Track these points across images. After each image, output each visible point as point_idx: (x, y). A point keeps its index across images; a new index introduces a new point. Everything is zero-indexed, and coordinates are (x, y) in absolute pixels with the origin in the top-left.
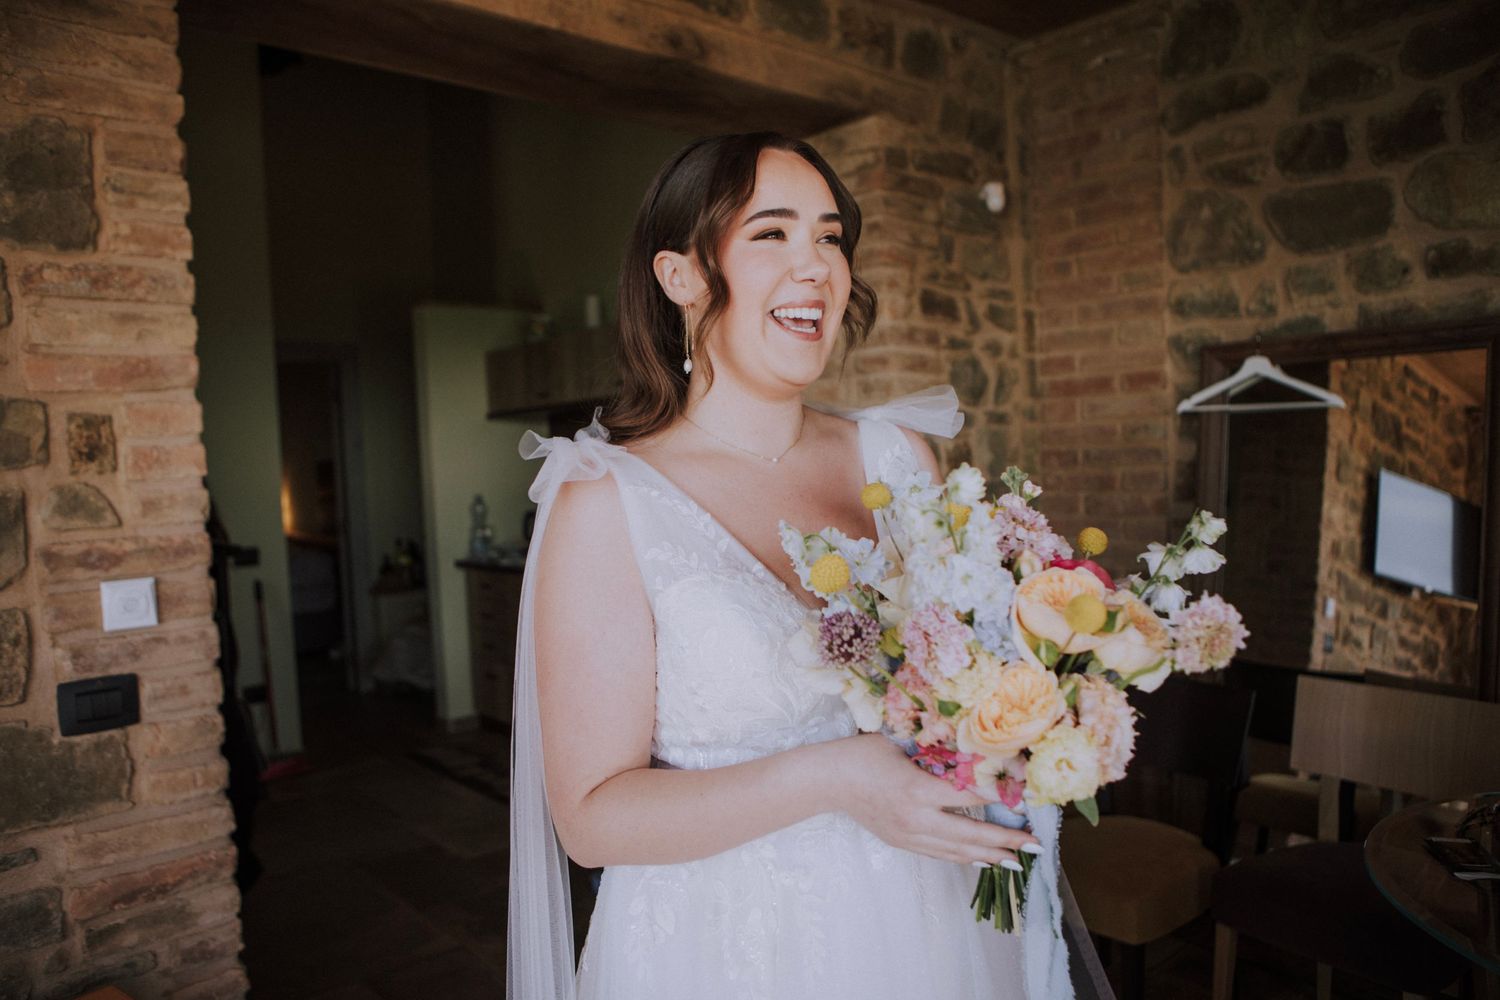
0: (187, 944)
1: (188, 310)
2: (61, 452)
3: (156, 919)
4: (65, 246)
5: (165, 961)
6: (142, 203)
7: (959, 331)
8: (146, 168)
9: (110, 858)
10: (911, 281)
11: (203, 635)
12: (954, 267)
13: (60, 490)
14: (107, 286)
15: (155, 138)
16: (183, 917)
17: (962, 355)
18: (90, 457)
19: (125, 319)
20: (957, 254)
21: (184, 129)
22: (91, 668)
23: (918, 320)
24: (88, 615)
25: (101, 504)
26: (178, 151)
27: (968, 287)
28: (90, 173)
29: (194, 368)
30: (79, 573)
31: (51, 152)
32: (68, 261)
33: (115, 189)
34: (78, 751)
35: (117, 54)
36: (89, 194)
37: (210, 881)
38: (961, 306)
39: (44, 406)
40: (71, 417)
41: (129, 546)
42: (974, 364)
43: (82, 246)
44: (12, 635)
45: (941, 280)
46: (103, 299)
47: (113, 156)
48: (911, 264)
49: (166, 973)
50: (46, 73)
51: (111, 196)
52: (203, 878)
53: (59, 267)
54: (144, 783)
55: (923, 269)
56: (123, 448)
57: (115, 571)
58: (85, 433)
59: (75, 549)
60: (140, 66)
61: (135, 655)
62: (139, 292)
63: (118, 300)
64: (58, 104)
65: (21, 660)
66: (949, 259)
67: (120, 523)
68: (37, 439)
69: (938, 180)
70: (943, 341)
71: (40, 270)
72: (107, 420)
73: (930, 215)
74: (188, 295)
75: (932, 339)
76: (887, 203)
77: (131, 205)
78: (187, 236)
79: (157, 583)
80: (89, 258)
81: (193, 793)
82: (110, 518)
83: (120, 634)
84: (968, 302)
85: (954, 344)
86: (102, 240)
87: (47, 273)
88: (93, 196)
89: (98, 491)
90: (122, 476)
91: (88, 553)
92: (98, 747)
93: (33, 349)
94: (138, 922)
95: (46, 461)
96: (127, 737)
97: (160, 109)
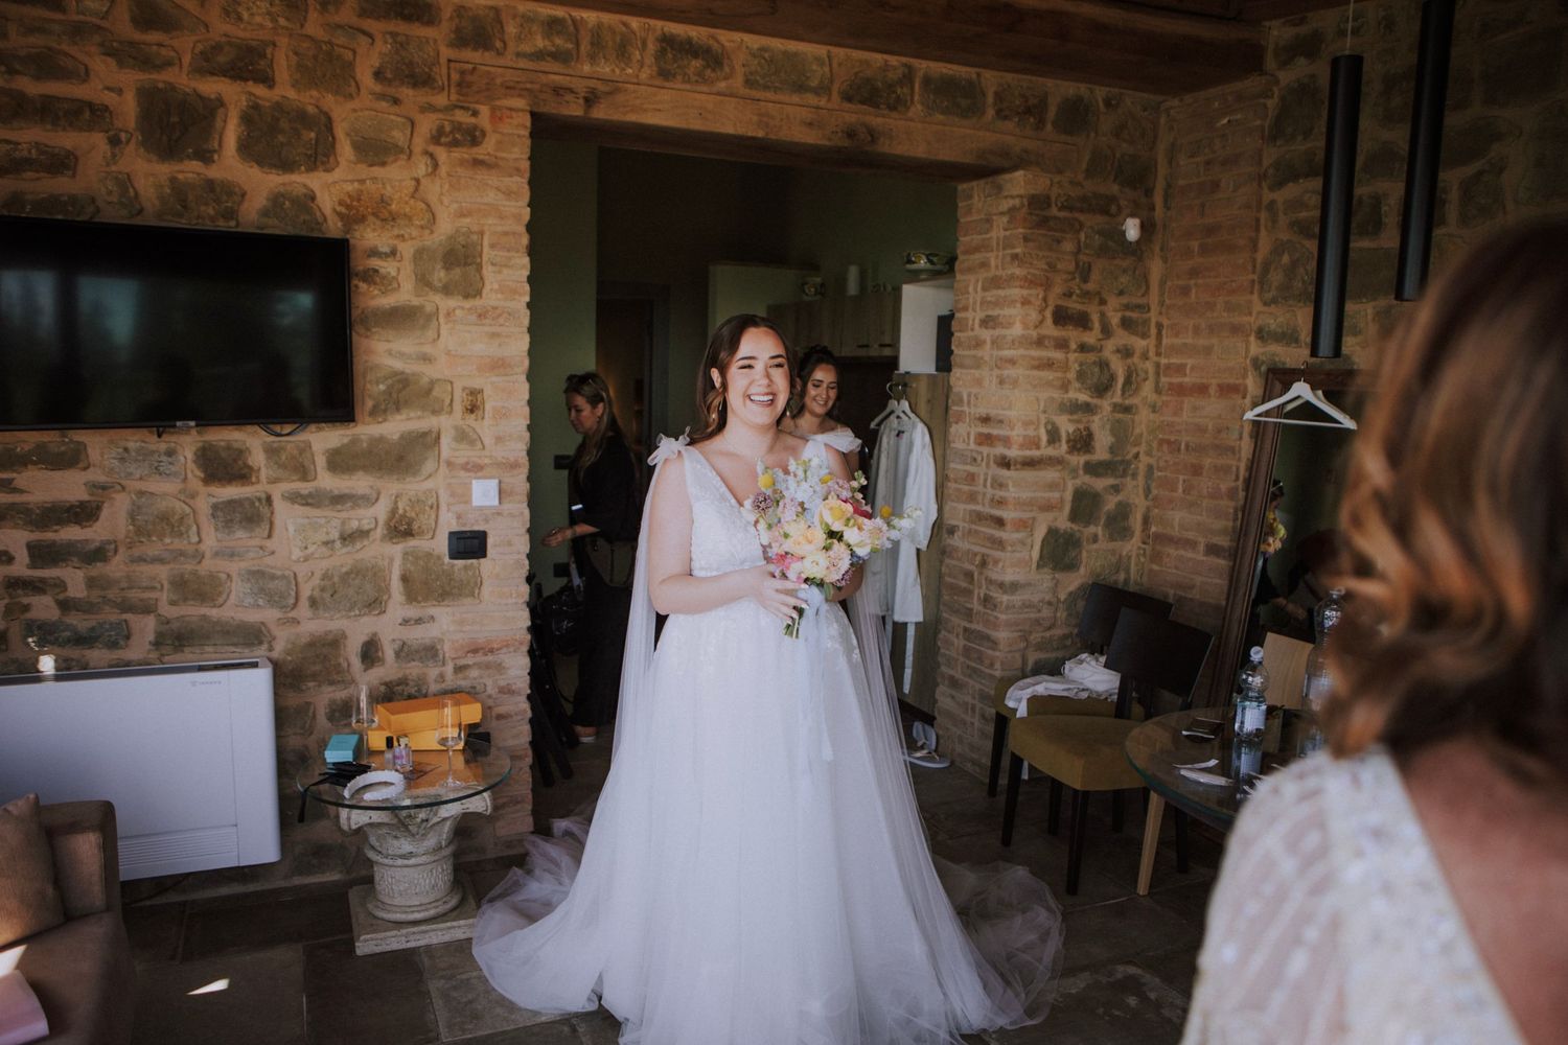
0: (502, 683)
1: (526, 330)
2: (458, 407)
3: (488, 666)
4: (467, 296)
5: (490, 690)
6: (505, 271)
7: (1090, 338)
8: (508, 251)
9: (467, 628)
10: (1045, 299)
11: (522, 513)
12: (1090, 286)
13: (456, 428)
14: (485, 318)
15: (514, 233)
16: (499, 668)
17: (1091, 357)
18: (472, 411)
19: (494, 335)
20: (1095, 275)
21: (530, 227)
22: (465, 525)
23: (1050, 329)
24: (466, 497)
25: (475, 436)
26: (525, 240)
27: (1103, 302)
28: (481, 257)
29: (527, 363)
30: (462, 474)
31: (463, 246)
32: (468, 304)
33: (493, 264)
34: (456, 568)
35: (498, 189)
36: (479, 267)
37: (515, 651)
38: (1095, 318)
39: (452, 383)
40: (464, 389)
41: (487, 461)
42: (1104, 365)
43: (475, 296)
44: (430, 503)
45: (1074, 297)
46: (483, 325)
47: (492, 246)
48: (1047, 285)
49: (490, 696)
50: (464, 204)
51: (490, 268)
52: (512, 649)
53: (463, 308)
54: (486, 590)
55: (1058, 289)
56: (488, 406)
57: (480, 474)
58: (470, 398)
59: (462, 461)
60: (509, 194)
61: (487, 521)
62: (501, 321)
63: (491, 325)
64: (468, 220)
65: (433, 517)
66: (1085, 280)
67: (484, 448)
68: (448, 401)
69: (1082, 217)
70: (1073, 346)
71: (454, 310)
72: (481, 391)
73: (1068, 246)
74: (526, 322)
75: (1062, 345)
76: (1026, 239)
77: (500, 272)
78: (527, 288)
79: (500, 482)
80: (477, 302)
81: (510, 601)
82: (479, 446)
83: (481, 508)
84: (1103, 315)
85: (1083, 348)
86: (485, 292)
87: (458, 312)
88: (482, 268)
89: (474, 429)
90: (487, 422)
91: (467, 463)
92: (466, 568)
93: (448, 353)
94: (478, 665)
95: (451, 412)
96: (480, 564)
97: (517, 217)
